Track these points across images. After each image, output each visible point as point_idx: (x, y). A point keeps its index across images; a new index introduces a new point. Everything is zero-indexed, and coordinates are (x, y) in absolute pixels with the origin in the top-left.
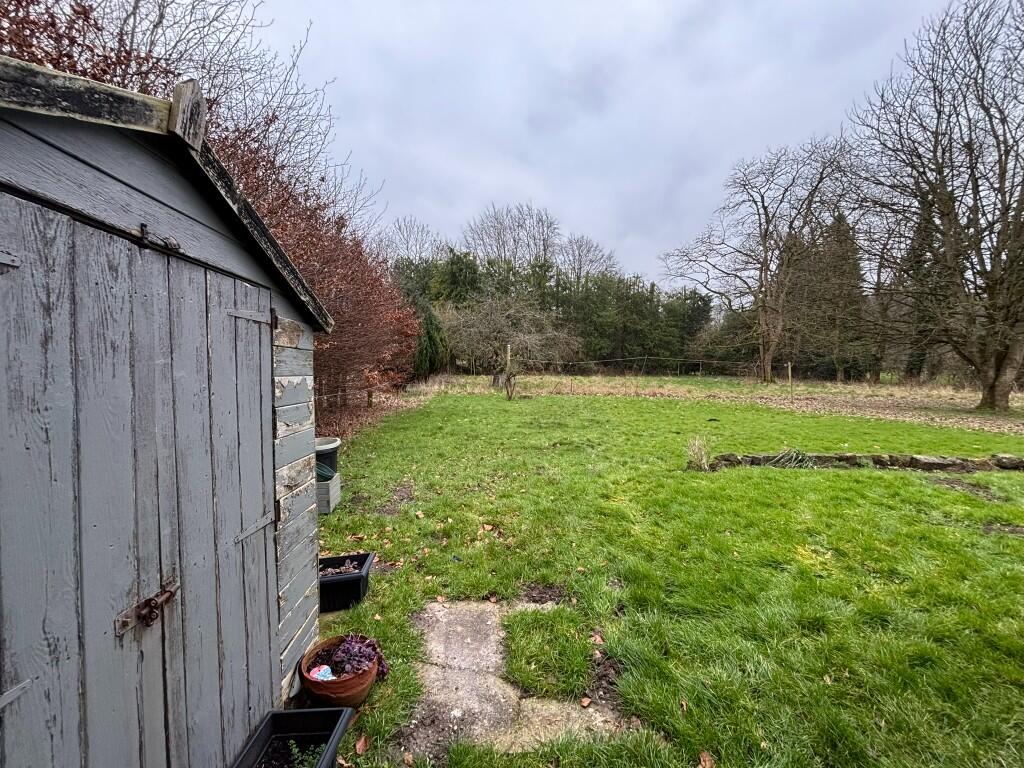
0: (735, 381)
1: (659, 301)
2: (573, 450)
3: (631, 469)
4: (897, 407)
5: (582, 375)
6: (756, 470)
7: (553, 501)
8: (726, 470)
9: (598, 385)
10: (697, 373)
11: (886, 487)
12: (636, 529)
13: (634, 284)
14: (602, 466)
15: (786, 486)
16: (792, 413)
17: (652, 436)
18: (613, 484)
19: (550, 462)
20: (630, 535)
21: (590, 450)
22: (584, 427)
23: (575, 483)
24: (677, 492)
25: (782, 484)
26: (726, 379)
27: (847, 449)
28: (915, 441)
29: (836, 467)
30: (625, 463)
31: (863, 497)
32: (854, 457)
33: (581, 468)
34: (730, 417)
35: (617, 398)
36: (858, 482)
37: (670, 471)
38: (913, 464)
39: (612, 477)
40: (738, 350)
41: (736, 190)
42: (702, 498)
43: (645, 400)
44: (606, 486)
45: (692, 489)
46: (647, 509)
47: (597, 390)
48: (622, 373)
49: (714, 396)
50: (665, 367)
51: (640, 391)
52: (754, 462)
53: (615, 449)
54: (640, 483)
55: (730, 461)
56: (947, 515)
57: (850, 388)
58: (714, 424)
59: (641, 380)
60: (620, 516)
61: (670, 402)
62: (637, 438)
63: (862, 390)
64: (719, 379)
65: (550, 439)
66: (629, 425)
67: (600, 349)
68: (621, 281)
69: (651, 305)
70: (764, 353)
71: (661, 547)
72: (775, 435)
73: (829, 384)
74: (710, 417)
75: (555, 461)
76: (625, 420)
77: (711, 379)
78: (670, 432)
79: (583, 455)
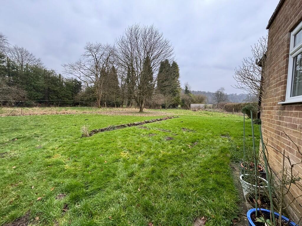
0: (90, 108)
1: (63, 81)
2: (26, 140)
3: (60, 142)
4: (128, 113)
5: (28, 107)
6: (103, 133)
7: (15, 169)
8: (95, 135)
9: (37, 111)
10: (78, 106)
11: (133, 131)
12: (67, 166)
13: (52, 73)
14: (44, 144)
15: (112, 136)
16: (107, 116)
17: (66, 128)
18: (52, 150)
19: (11, 149)
20: (64, 170)
21: (36, 138)
22: (32, 129)
23: (30, 155)
24: (81, 146)
25: (111, 136)
26: (88, 108)
27: (122, 123)
28: (132, 120)
29: (121, 128)
30: (57, 140)
31: (129, 134)
32: (124, 125)
33: (32, 147)
34: (91, 118)
35: (48, 116)
36: (127, 131)
37: (75, 139)
38: (134, 125)
39: (51, 147)
40: (91, 99)
41: (88, 51)
42: (90, 146)
43: (61, 115)
44: (48, 152)
45: (86, 143)
46: (70, 156)
47: (37, 113)
48: (49, 106)
49: (85, 113)
50: (67, 104)
51: (58, 112)
52: (102, 130)
53: (50, 135)
54: (64, 146)
55: (95, 132)
56: (143, 134)
57: (118, 109)
58: (87, 121)
59: (58, 108)
60: (58, 163)
61: (71, 115)
62: (60, 129)
63: (120, 109)
64: (85, 107)
65: (9, 137)
66: (55, 125)
67: (37, 97)
68: (45, 71)
69: (60, 82)
70: (98, 100)
71: (79, 170)
72: (105, 122)
73: (114, 108)
74: (85, 119)
75: (14, 148)
76: (53, 123)
77: (83, 107)
78: (72, 125)
79: (33, 141)
